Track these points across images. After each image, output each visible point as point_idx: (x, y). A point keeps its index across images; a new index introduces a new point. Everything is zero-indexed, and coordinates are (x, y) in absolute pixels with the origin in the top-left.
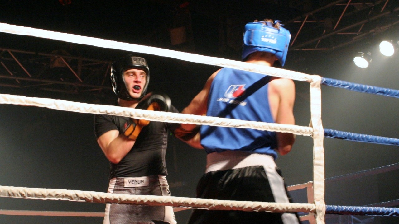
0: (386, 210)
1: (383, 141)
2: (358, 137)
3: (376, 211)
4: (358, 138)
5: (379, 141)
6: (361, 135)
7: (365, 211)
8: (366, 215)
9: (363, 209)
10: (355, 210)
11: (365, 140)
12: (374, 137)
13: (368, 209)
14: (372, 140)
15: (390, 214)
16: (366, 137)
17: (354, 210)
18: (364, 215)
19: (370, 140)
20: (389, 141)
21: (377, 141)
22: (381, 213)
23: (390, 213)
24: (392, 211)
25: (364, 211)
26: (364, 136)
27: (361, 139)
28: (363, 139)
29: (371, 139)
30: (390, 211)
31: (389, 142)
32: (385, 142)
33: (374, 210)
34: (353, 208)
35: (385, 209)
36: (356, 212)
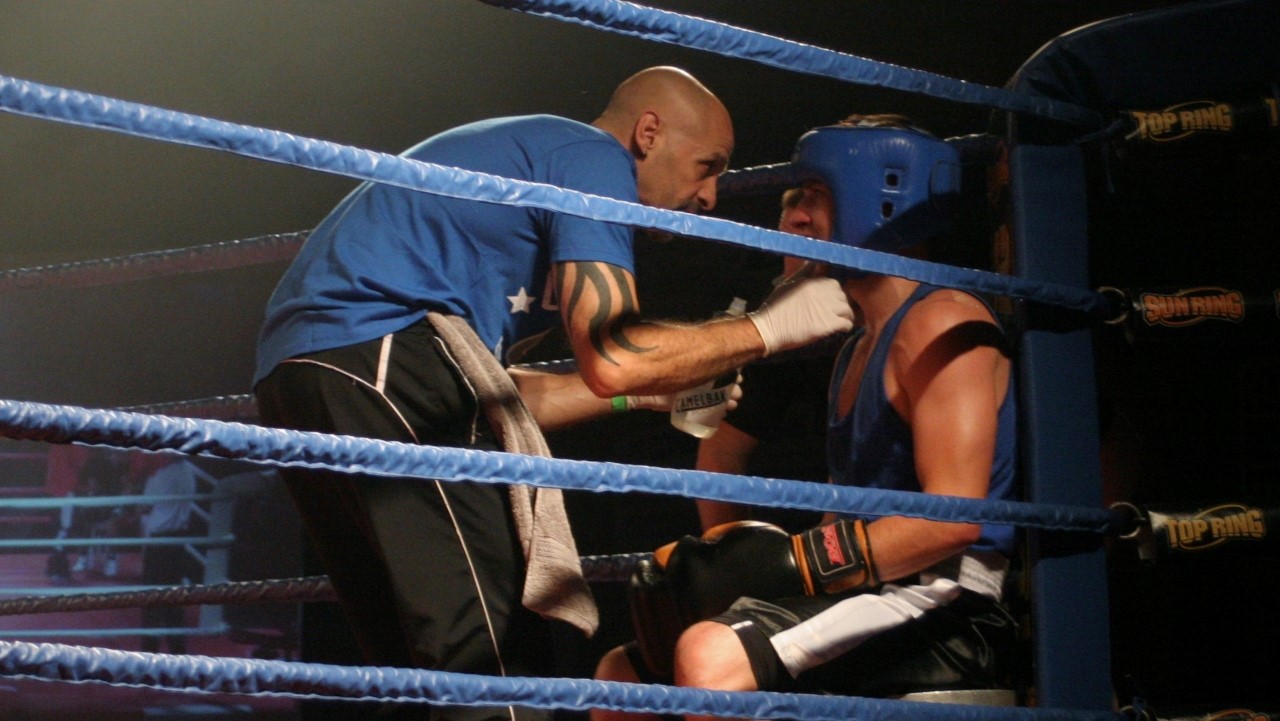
0: (170, 427)
1: (166, 128)
2: (53, 98)
3: (126, 427)
4: (54, 107)
5: (148, 126)
6: (64, 95)
7: (73, 426)
8: (75, 443)
9: (65, 416)
10: (29, 419)
11: (86, 116)
12: (127, 108)
13: (86, 416)
14: (115, 119)
15: (186, 447)
16: (88, 103)
17: (19, 420)
18: (68, 441)
19: (109, 120)
20: (194, 128)
21: (137, 126)
22: (144, 438)
23: (185, 441)
24: (195, 434)
25: (66, 423)
26: (81, 98)
27: (68, 112)
28: (75, 110)
29: (110, 113)
30: (187, 434)
31: (193, 133)
32: (176, 130)
33: (112, 422)
34: (20, 410)
35: (165, 421)
36: (31, 426)
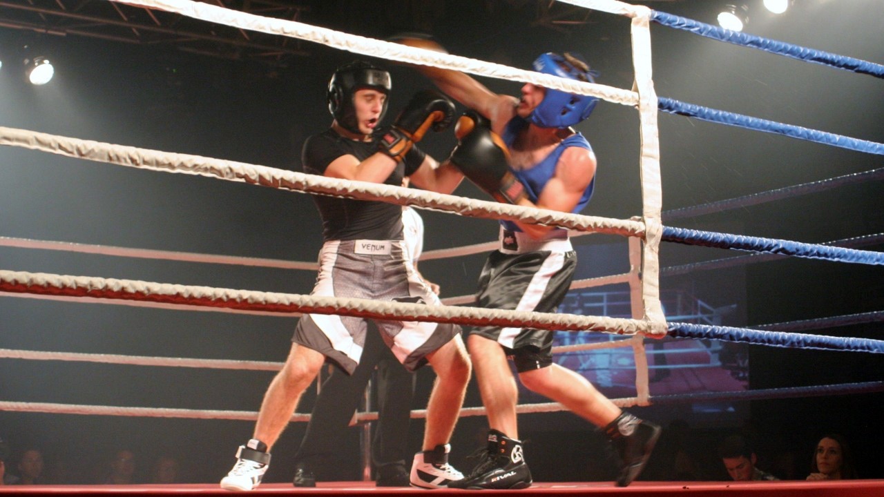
0: (767, 242)
1: (759, 125)
2: (717, 114)
3: (750, 242)
4: (717, 118)
5: (752, 125)
6: (721, 113)
7: (730, 241)
8: (731, 248)
9: (727, 237)
10: (714, 239)
11: (729, 121)
12: (744, 118)
13: (735, 238)
14: (739, 122)
15: (773, 250)
16: (729, 116)
17: (710, 239)
18: (729, 248)
19: (738, 122)
20: (769, 125)
21: (748, 125)
22: (757, 246)
23: (772, 248)
24: (776, 245)
25: (727, 240)
26: (727, 114)
27: (722, 119)
28: (725, 118)
29: (738, 120)
30: (773, 245)
31: (769, 127)
32: (763, 126)
33: (745, 240)
34: (710, 235)
35: (764, 240)
36: (715, 241)
